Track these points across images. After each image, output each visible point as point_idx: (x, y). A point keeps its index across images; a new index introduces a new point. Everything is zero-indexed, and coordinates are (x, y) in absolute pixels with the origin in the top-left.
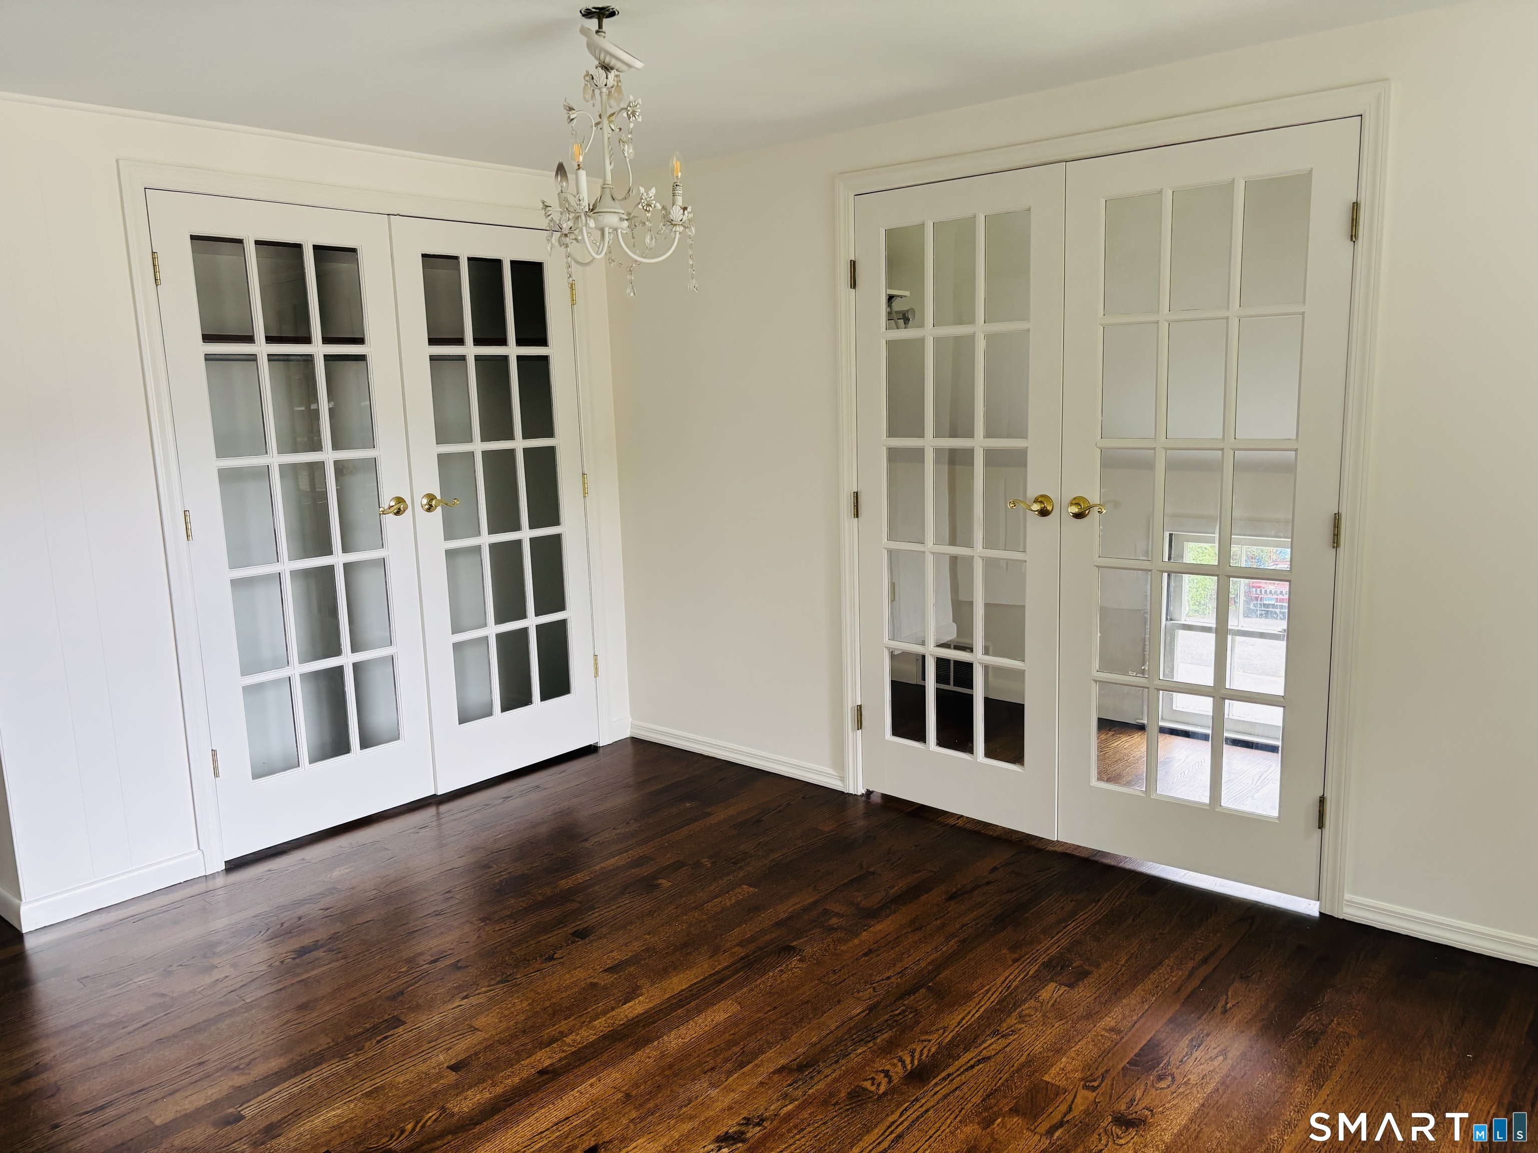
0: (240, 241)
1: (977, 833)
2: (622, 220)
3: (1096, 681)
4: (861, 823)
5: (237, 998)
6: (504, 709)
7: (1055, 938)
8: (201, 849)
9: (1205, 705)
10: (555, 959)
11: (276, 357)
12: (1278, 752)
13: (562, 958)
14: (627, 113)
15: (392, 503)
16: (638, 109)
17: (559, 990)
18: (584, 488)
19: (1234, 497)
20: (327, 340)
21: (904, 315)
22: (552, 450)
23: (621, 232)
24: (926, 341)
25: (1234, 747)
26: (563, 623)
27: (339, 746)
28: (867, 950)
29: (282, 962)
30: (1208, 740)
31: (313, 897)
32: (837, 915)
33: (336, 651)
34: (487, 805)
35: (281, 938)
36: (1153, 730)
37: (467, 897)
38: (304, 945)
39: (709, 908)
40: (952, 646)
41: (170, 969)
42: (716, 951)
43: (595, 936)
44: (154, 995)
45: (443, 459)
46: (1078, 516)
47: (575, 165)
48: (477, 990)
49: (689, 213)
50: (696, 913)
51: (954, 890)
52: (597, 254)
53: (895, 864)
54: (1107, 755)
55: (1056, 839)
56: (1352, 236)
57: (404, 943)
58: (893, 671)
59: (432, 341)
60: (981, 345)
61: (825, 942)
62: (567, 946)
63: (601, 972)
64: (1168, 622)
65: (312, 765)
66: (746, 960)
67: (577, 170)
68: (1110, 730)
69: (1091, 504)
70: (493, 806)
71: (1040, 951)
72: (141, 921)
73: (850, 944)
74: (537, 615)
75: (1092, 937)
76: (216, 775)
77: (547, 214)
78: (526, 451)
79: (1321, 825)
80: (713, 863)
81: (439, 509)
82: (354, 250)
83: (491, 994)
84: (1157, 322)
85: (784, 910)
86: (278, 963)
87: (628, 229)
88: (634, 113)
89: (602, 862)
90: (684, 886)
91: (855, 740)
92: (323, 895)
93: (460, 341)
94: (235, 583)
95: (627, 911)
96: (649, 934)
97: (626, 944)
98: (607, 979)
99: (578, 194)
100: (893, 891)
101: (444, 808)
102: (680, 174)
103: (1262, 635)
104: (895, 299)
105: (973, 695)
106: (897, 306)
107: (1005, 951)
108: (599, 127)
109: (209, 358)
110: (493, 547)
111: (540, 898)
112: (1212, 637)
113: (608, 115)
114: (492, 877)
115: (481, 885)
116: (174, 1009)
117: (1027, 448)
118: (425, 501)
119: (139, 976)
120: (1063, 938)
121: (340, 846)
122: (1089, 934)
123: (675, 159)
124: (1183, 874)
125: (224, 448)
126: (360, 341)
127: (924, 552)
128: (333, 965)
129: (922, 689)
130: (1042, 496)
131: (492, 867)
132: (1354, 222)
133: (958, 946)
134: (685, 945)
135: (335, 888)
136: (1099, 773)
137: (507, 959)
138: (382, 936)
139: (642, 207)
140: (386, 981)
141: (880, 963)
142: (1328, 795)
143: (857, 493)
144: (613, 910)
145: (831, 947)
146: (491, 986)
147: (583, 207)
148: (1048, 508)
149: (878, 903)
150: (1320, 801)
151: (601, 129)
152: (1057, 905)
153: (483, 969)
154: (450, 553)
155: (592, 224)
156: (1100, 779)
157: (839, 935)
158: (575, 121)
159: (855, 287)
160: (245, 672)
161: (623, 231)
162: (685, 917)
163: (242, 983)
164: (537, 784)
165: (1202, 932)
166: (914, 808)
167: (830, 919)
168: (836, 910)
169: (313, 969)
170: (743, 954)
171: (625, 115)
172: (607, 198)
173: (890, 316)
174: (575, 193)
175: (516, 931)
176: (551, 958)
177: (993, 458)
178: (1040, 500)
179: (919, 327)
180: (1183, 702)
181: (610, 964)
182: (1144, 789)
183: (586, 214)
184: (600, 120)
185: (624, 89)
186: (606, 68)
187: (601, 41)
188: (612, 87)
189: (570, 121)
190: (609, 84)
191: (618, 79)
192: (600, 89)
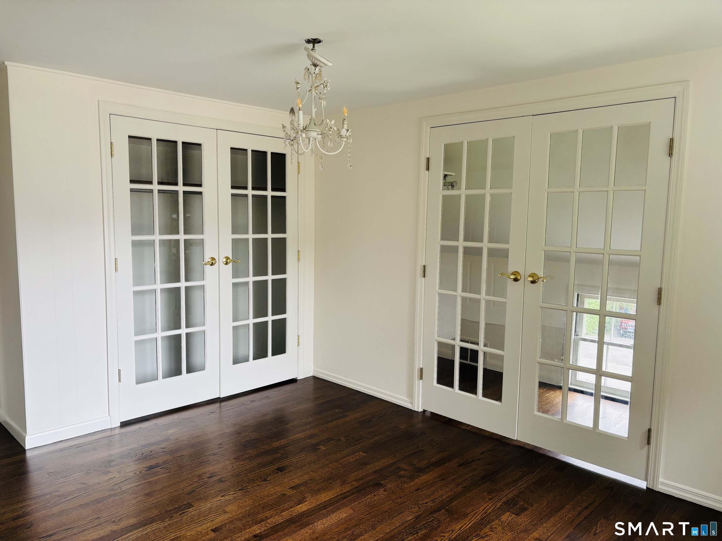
0: (150, 139)
1: (477, 434)
2: (318, 134)
3: (539, 363)
4: (420, 426)
5: (118, 488)
6: (254, 359)
7: (511, 490)
8: (110, 415)
9: (591, 378)
10: (267, 481)
11: (162, 191)
12: (628, 404)
13: (270, 480)
14: (323, 86)
15: (210, 260)
16: (329, 84)
17: (268, 496)
18: (298, 257)
19: (609, 277)
20: (184, 185)
21: (452, 184)
22: (284, 239)
23: (318, 140)
24: (461, 196)
25: (606, 400)
26: (284, 320)
27: (177, 372)
28: (417, 488)
29: (141, 472)
30: (593, 396)
31: (158, 442)
32: (404, 470)
33: (178, 327)
34: (243, 404)
35: (141, 461)
36: (565, 389)
37: (229, 447)
38: (151, 465)
39: (342, 462)
40: (470, 342)
41: (89, 471)
42: (344, 482)
43: (287, 471)
44: (80, 483)
45: (234, 241)
46: (533, 282)
47: (298, 108)
48: (229, 492)
49: (350, 132)
50: (336, 464)
51: (463, 462)
52: (306, 150)
53: (434, 447)
54: (543, 400)
55: (516, 439)
56: (670, 154)
57: (197, 467)
58: (439, 352)
59: (233, 187)
60: (488, 199)
61: (397, 482)
62: (273, 474)
63: (288, 488)
64: (575, 337)
65: (164, 379)
66: (358, 488)
67: (299, 110)
68: (545, 388)
69: (539, 277)
70: (246, 405)
71: (503, 495)
72: (79, 448)
73: (409, 485)
74: (272, 315)
75: (529, 490)
76: (120, 381)
77: (284, 131)
78: (273, 239)
79: (649, 443)
80: (346, 440)
81: (231, 264)
82: (200, 145)
83: (235, 495)
84: (573, 192)
85: (378, 465)
86: (138, 473)
87: (321, 139)
88: (326, 86)
89: (294, 435)
90: (331, 450)
91: (419, 385)
92: (163, 441)
93: (246, 188)
94: (136, 293)
95: (303, 460)
96: (312, 472)
97: (301, 476)
98: (290, 492)
99: (298, 121)
100: (432, 460)
101: (223, 404)
102: (346, 115)
103: (621, 346)
104: (448, 176)
105: (478, 366)
106: (449, 179)
107: (485, 494)
108: (311, 92)
109: (132, 190)
110: (255, 283)
111: (263, 450)
112: (596, 345)
113: (315, 87)
114: (241, 438)
115: (236, 442)
116: (89, 491)
117: (509, 248)
118: (225, 260)
119: (75, 474)
120: (515, 490)
121: (173, 419)
122: (528, 489)
123: (345, 107)
124: (578, 462)
125: (136, 230)
126: (200, 185)
127: (456, 296)
128: (164, 475)
129: (453, 362)
130: (515, 272)
131: (242, 434)
132: (671, 147)
133: (462, 489)
134: (330, 479)
135: (169, 439)
136: (539, 408)
137: (245, 479)
138: (188, 463)
139: (327, 129)
140: (187, 485)
141: (423, 495)
142: (653, 428)
143: (425, 266)
144: (297, 459)
145: (400, 485)
146: (236, 491)
147: (300, 128)
148: (518, 278)
149: (425, 466)
150: (649, 431)
152: (513, 473)
153: (233, 483)
154: (235, 285)
155: (304, 135)
156: (539, 411)
157: (404, 479)
158: (299, 89)
159: (428, 170)
160: (137, 333)
161: (319, 140)
162: (330, 465)
163: (121, 481)
164: (266, 395)
165: (586, 493)
166: (446, 420)
167: (401, 471)
168: (404, 468)
169: (154, 477)
170: (357, 485)
171: (322, 86)
172: (312, 124)
173: (445, 185)
174: (297, 121)
175: (250, 466)
176: (265, 480)
177: (492, 253)
178: (514, 273)
179: (459, 189)
180: (582, 376)
181: (293, 485)
182: (560, 418)
183: (301, 131)
184: (311, 89)
185: (323, 75)
186: (315, 65)
187: (313, 54)
188: (317, 74)
189: (297, 89)
190: (316, 73)
191: (320, 70)
192: (312, 74)
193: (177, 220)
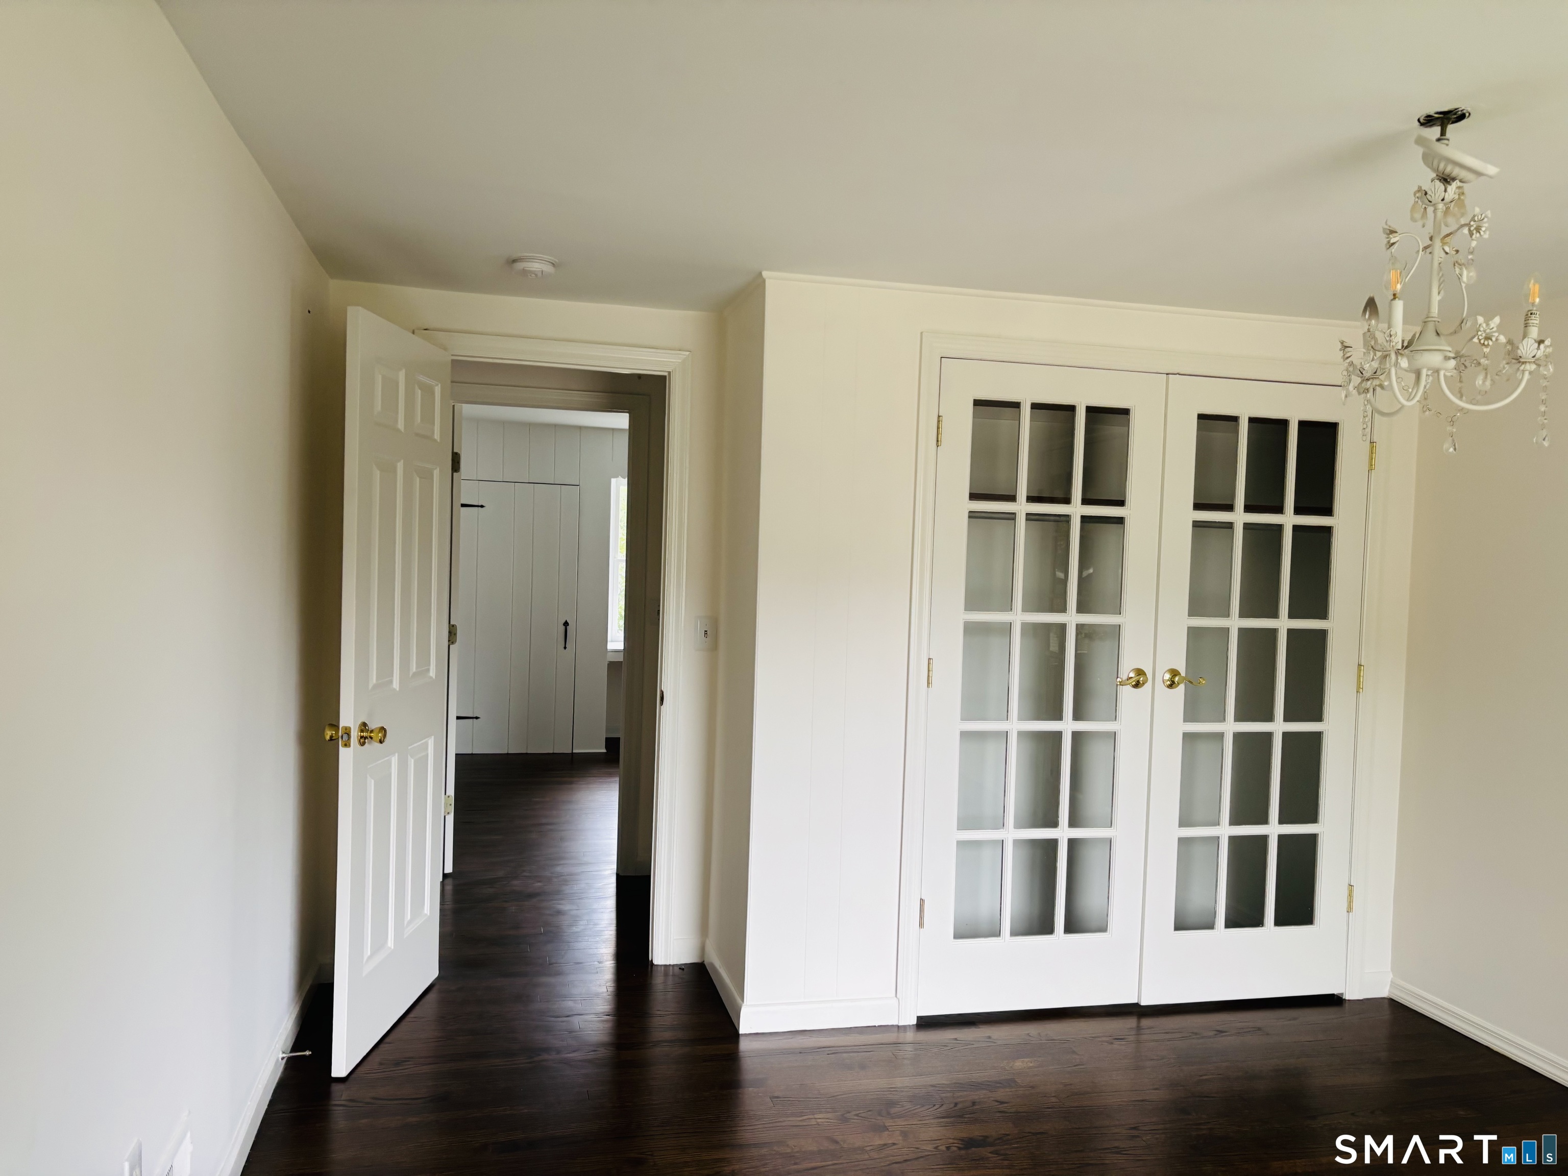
0: (1018, 405)
2: (1447, 358)
6: (1229, 925)
8: (898, 996)
11: (1036, 517)
14: (1469, 230)
16: (1485, 222)
18: (1359, 681)
20: (1086, 501)
22: (1322, 634)
23: (1445, 375)
26: (1313, 838)
27: (1045, 926)
29: (948, 1148)
33: (1053, 822)
34: (1196, 1034)
35: (952, 1120)
37: (1155, 1141)
38: (973, 1136)
41: (847, 1116)
44: (828, 1138)
45: (1194, 634)
47: (1390, 295)
49: (1547, 347)
52: (1408, 400)
59: (1198, 506)
65: (1013, 938)
67: (1392, 300)
72: (835, 1055)
74: (1281, 822)
76: (921, 925)
77: (1346, 356)
78: (1291, 632)
81: (1182, 687)
82: (1126, 412)
86: (944, 1148)
87: (1455, 371)
88: (1478, 229)
92: (1002, 1084)
93: (1229, 508)
94: (966, 736)
99: (1389, 330)
101: (1146, 1022)
102: (1537, 300)
108: (1428, 250)
109: (973, 515)
110: (1238, 737)
113: (1441, 237)
114: (1189, 1126)
116: (842, 1161)
118: (1167, 676)
119: (820, 1113)
123: (1532, 281)
125: (974, 601)
126: (1121, 503)
128: (998, 1171)
131: (1190, 1115)
139: (1476, 341)
147: (1394, 344)
151: (1430, 253)
154: (1189, 738)
155: (1404, 363)
158: (1396, 246)
160: (963, 825)
161: (1447, 374)
163: (907, 1157)
171: (1466, 231)
172: (1429, 334)
174: (1385, 330)
183: (1398, 352)
184: (1430, 242)
185: (1467, 202)
186: (1446, 180)
187: (1443, 149)
188: (1452, 202)
189: (1390, 246)
190: (1448, 199)
191: (1460, 191)
192: (1434, 205)
193: (1065, 582)
